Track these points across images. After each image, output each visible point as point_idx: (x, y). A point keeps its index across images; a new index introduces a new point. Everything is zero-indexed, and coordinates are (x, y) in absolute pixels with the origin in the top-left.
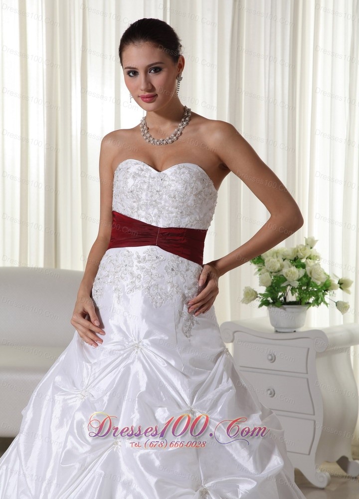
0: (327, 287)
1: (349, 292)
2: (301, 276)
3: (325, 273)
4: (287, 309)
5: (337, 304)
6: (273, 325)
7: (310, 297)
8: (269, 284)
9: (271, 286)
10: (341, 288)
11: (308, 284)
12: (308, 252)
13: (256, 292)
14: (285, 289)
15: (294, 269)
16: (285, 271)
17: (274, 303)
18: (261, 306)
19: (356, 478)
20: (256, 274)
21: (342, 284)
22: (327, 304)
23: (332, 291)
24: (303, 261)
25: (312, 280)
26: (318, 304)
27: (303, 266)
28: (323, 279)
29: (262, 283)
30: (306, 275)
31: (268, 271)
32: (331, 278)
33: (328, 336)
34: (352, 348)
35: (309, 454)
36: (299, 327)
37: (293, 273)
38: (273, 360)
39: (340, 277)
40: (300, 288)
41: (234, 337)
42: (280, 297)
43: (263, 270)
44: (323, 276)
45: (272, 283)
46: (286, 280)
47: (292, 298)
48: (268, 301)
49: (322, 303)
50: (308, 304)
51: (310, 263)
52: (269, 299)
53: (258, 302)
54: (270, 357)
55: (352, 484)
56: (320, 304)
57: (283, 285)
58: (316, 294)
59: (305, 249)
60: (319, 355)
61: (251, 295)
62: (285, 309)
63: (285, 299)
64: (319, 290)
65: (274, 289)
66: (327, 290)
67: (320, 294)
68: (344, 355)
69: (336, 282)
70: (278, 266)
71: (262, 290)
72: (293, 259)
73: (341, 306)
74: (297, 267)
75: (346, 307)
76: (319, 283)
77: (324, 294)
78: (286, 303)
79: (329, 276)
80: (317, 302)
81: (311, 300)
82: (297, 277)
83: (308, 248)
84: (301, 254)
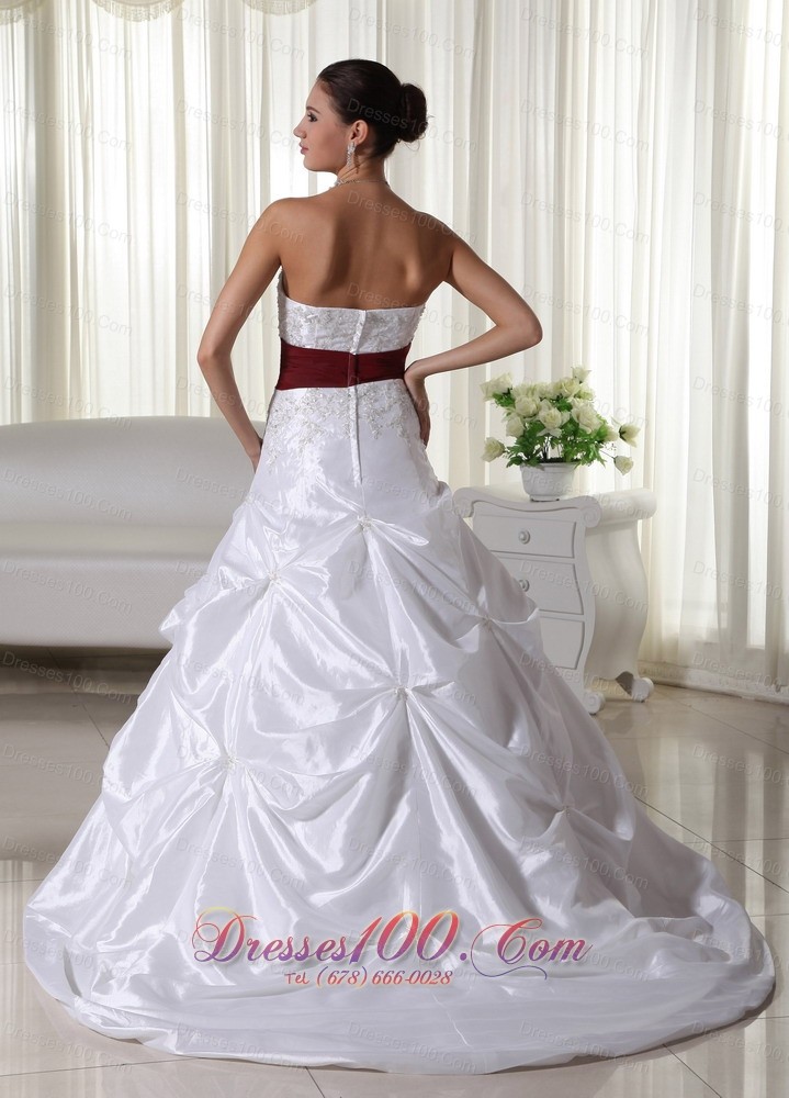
0: (601, 437)
1: (633, 444)
2: (565, 421)
3: (600, 418)
4: (546, 469)
5: (615, 460)
6: (527, 492)
7: (578, 451)
8: (521, 433)
9: (523, 436)
10: (621, 437)
11: (576, 432)
12: (576, 388)
13: (502, 446)
14: (542, 440)
15: (555, 411)
16: (542, 415)
17: (527, 462)
18: (509, 465)
19: (643, 701)
20: (504, 420)
21: (624, 434)
22: (602, 461)
23: (611, 443)
24: (570, 400)
25: (581, 426)
26: (591, 461)
27: (569, 408)
28: (596, 424)
29: (510, 432)
30: (571, 421)
31: (519, 415)
32: (610, 424)
33: (603, 505)
34: (640, 522)
35: (576, 668)
36: (562, 494)
37: (554, 418)
38: (527, 539)
39: (623, 423)
40: (564, 438)
41: (473, 508)
42: (538, 452)
43: (513, 414)
44: (596, 421)
45: (524, 431)
46: (543, 427)
47: (553, 453)
48: (521, 457)
49: (595, 461)
50: (577, 460)
51: (579, 403)
52: (521, 454)
53: (504, 460)
54: (522, 536)
55: (638, 709)
56: (592, 460)
57: (540, 434)
58: (585, 447)
59: (572, 384)
60: (589, 531)
61: (496, 449)
62: (543, 469)
63: (545, 455)
64: (591, 441)
65: (527, 440)
66: (601, 442)
67: (592, 446)
68: (627, 533)
69: (616, 430)
70: (533, 407)
71: (511, 442)
72: (555, 397)
73: (622, 464)
74: (559, 409)
75: (627, 464)
76: (589, 431)
77: (597, 447)
78: (545, 460)
79: (605, 421)
80: (588, 459)
81: (579, 456)
82: (559, 422)
83: (576, 382)
84: (565, 391)
